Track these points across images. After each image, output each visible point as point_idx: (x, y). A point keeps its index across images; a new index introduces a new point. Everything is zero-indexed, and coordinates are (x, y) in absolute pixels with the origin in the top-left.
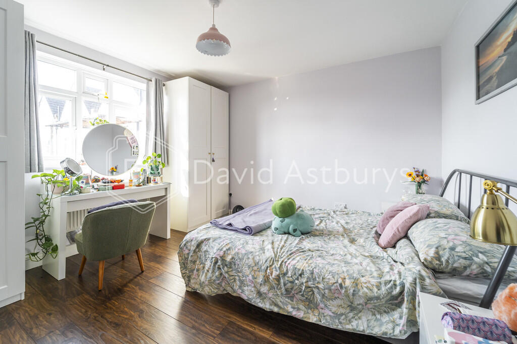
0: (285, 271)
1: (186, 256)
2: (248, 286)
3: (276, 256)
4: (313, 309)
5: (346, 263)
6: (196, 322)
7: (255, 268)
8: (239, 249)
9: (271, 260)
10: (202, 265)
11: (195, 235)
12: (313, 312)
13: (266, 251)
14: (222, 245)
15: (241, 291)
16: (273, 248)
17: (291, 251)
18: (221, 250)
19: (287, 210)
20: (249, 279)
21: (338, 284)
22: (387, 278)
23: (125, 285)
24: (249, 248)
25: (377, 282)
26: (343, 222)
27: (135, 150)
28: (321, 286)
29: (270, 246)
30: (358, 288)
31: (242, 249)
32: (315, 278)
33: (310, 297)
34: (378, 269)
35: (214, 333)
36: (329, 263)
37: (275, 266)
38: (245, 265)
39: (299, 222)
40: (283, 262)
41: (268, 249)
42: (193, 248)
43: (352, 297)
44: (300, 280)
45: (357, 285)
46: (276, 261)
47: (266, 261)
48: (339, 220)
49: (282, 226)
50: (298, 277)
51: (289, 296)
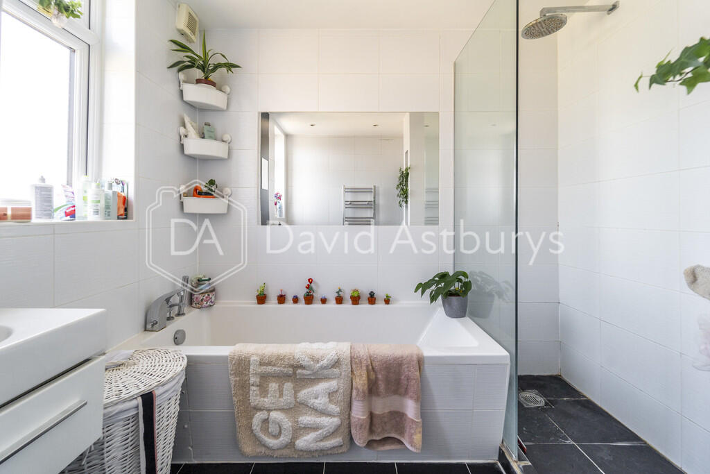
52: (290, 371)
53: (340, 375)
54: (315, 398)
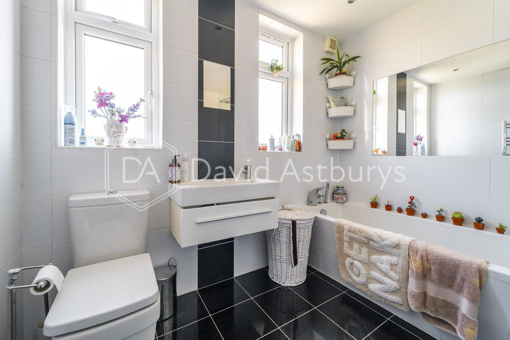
52: (366, 241)
53: (400, 255)
54: (382, 263)
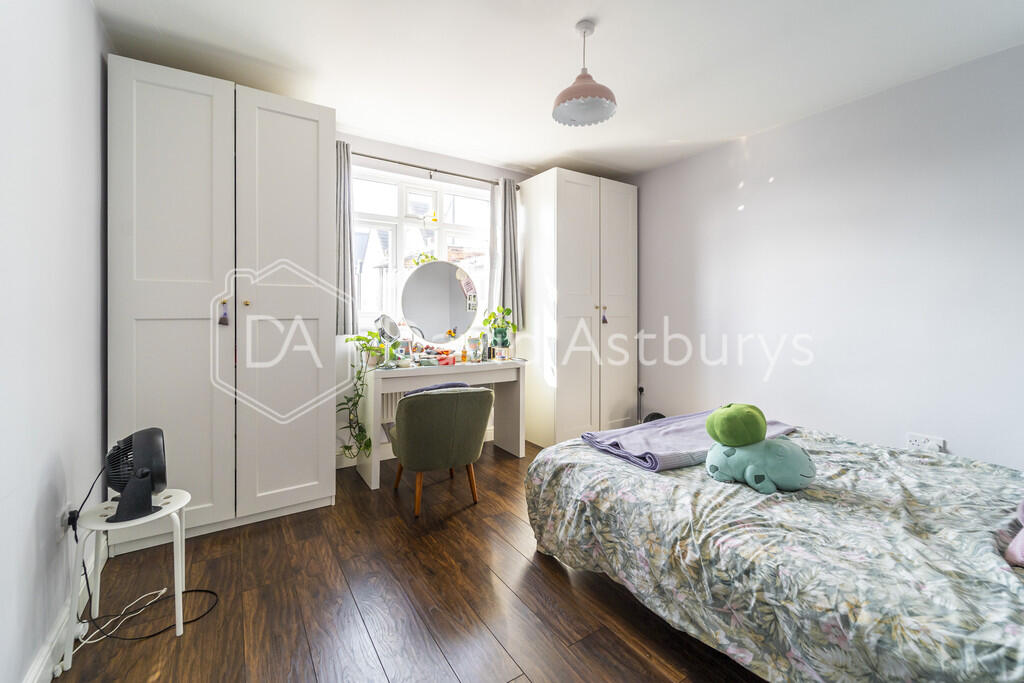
0: (713, 555)
1: (537, 490)
2: (638, 568)
3: (696, 521)
4: (774, 655)
5: (874, 573)
6: (545, 607)
7: (653, 536)
8: (624, 493)
9: (684, 528)
10: (560, 511)
11: (554, 454)
12: (775, 661)
13: (677, 507)
14: (594, 481)
15: (625, 574)
16: (694, 505)
17: (734, 518)
18: (593, 488)
19: (743, 430)
20: (641, 556)
21: (837, 615)
22: (993, 637)
23: (449, 518)
24: (645, 494)
25: (953, 638)
26: (911, 482)
27: (472, 302)
28: (794, 608)
29: (687, 500)
30: (891, 638)
31: (630, 494)
32: (781, 586)
33: (768, 625)
34: (968, 609)
35: (572, 636)
36: (823, 564)
37: (693, 541)
38: (634, 525)
39: (770, 461)
40: (709, 535)
41: (684, 505)
42: (547, 478)
43: (874, 654)
44: (745, 583)
45: (889, 630)
46: (695, 531)
47: (674, 528)
48: (900, 475)
49: (727, 465)
50: (740, 576)
51: (720, 609)
